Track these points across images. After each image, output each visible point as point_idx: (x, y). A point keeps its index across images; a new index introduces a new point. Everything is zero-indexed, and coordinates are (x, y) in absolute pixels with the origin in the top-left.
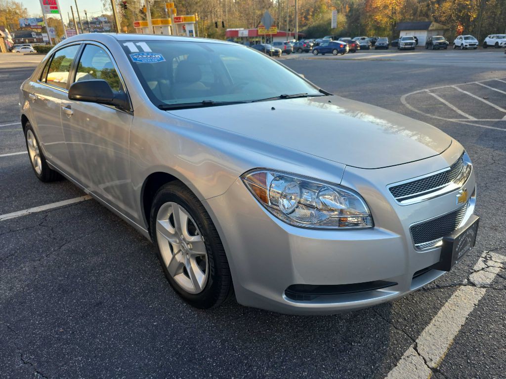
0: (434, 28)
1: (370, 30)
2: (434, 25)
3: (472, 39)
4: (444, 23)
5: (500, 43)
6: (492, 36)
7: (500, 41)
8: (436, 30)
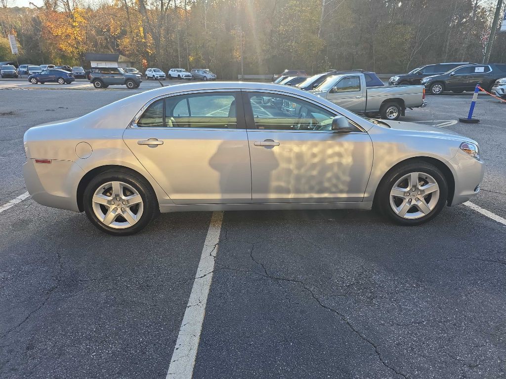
0: (122, 60)
1: (55, 58)
2: (122, 58)
3: (159, 71)
4: (129, 56)
5: (181, 76)
6: (173, 69)
7: (181, 74)
8: (124, 62)
